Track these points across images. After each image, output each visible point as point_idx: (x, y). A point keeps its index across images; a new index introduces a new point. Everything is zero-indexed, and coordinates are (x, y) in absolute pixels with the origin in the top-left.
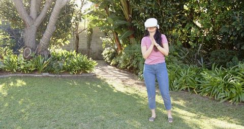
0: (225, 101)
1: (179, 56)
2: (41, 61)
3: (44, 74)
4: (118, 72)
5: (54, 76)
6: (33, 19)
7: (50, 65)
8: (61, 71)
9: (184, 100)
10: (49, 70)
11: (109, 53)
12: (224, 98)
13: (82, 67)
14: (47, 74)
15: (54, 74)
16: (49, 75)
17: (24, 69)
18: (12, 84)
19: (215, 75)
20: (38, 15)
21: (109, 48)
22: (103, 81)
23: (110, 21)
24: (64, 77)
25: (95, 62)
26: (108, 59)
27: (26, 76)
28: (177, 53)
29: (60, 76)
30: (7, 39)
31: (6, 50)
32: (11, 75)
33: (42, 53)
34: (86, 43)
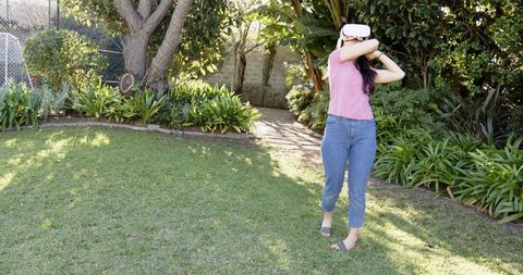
0: (512, 222)
1: (439, 111)
2: (149, 100)
3: (151, 127)
4: (307, 137)
5: (169, 131)
6: (142, 18)
7: (164, 110)
8: (186, 124)
9: (416, 208)
10: (162, 119)
11: (298, 97)
12: (510, 214)
13: (224, 119)
14: (156, 127)
15: (170, 128)
16: (161, 130)
17: (114, 114)
18: (83, 141)
19: (501, 159)
20: (152, 11)
21: (300, 86)
22: (262, 151)
23: (301, 28)
24: (189, 137)
25: (255, 111)
26: (295, 108)
27: (118, 128)
28: (435, 106)
29: (181, 132)
30: (93, 53)
31: (91, 75)
32: (91, 124)
33: (154, 86)
34: (261, 74)
